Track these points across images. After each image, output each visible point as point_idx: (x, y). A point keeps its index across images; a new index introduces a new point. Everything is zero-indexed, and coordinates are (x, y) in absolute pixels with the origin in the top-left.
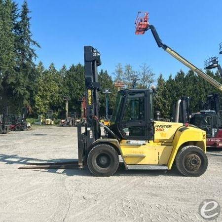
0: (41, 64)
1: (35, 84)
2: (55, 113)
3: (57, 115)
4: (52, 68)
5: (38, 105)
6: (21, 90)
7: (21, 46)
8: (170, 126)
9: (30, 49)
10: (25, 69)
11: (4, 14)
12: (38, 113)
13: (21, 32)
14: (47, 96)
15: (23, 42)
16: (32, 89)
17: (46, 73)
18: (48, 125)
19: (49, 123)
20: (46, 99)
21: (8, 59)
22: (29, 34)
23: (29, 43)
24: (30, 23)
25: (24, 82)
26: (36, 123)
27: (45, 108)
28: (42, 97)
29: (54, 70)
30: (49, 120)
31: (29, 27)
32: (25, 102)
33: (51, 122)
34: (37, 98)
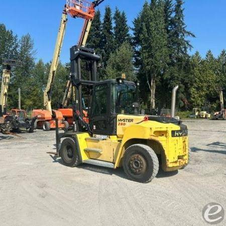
0: (197, 54)
1: (190, 76)
2: (213, 105)
3: (215, 106)
4: (209, 56)
5: (194, 98)
7: (175, 41)
8: (132, 120)
9: (185, 41)
10: (179, 63)
11: (156, 14)
12: (194, 105)
13: (175, 26)
14: (202, 86)
15: (178, 35)
16: (187, 82)
17: (202, 63)
18: (203, 118)
19: (204, 116)
20: (203, 90)
21: (161, 56)
22: (183, 27)
23: (184, 35)
24: (184, 15)
25: (179, 75)
26: (191, 116)
27: (201, 100)
28: (198, 89)
29: (212, 57)
30: (205, 112)
31: (183, 19)
32: (181, 95)
33: (206, 115)
34: (193, 90)
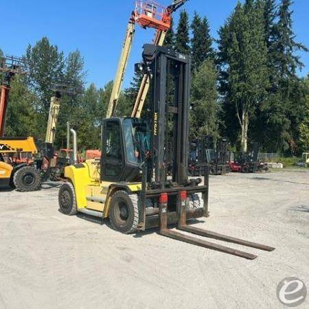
1: (299, 107)
5: (304, 138)
6: (277, 118)
7: (279, 57)
9: (293, 57)
11: (253, 20)
12: (304, 148)
13: (279, 36)
15: (282, 49)
16: (294, 115)
21: (258, 79)
22: (291, 37)
23: (291, 49)
24: (292, 20)
25: (283, 106)
26: (300, 164)
31: (290, 26)
32: (285, 134)
34: (302, 127)
